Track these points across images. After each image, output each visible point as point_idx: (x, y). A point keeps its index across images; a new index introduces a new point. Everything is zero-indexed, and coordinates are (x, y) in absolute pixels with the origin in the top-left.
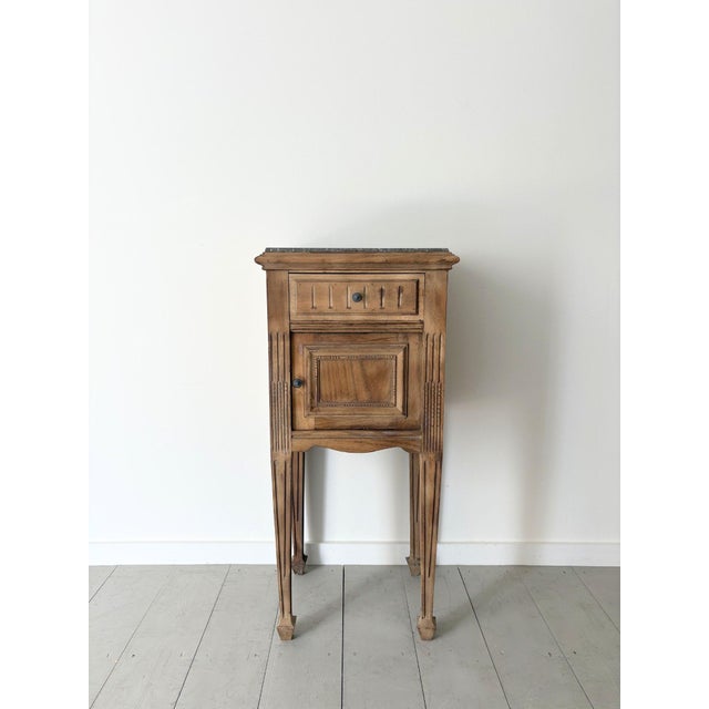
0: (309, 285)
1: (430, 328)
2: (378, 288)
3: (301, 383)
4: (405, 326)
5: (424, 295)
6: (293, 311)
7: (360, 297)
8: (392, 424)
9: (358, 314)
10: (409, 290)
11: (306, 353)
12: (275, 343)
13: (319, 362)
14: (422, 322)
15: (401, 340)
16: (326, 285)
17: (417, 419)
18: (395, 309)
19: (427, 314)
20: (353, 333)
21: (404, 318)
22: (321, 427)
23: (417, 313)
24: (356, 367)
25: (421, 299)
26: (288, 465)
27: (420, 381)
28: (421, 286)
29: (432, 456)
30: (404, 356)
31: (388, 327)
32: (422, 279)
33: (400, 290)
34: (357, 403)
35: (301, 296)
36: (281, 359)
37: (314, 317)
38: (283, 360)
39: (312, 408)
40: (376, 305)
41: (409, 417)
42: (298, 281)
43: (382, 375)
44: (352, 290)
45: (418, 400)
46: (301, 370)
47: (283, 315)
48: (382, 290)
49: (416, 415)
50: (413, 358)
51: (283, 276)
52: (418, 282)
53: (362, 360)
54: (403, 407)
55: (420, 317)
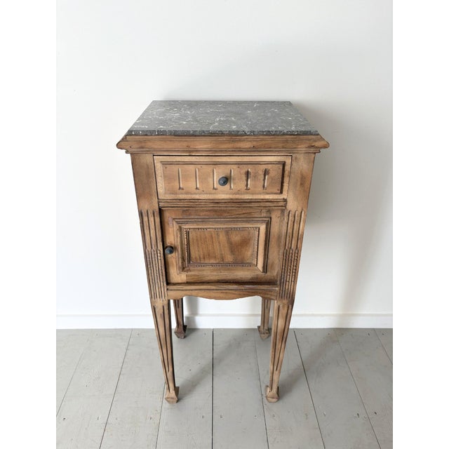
0: (175, 168)
1: (292, 205)
2: (244, 171)
3: (172, 249)
4: (268, 204)
5: (289, 176)
6: (161, 191)
7: (226, 180)
8: (252, 278)
9: (224, 194)
10: (275, 172)
11: (176, 227)
12: (145, 219)
13: (188, 233)
14: (285, 200)
15: (264, 215)
16: (192, 167)
17: (275, 274)
18: (261, 189)
19: (291, 193)
20: (219, 210)
21: (267, 197)
22: (192, 281)
23: (281, 193)
24: (222, 237)
25: (286, 180)
26: (166, 308)
27: (279, 246)
28: (287, 168)
29: (285, 301)
30: (267, 228)
31: (252, 205)
32: (288, 161)
33: (266, 172)
34: (223, 264)
35: (168, 178)
36: (153, 231)
37: (182, 197)
38: (154, 232)
39: (183, 268)
40: (242, 186)
41: (268, 273)
42: (164, 163)
43: (245, 242)
44: (219, 173)
45: (277, 262)
46: (172, 239)
47: (151, 195)
48: (248, 173)
49: (275, 272)
50: (275, 229)
51: (147, 158)
52: (284, 164)
53: (227, 232)
54: (263, 267)
55: (284, 196)
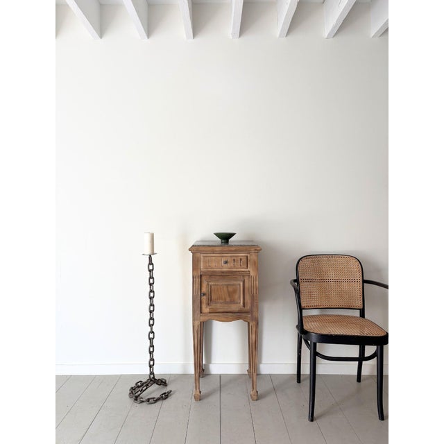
0: (208, 258)
1: (252, 273)
2: (233, 259)
3: (204, 294)
4: (243, 273)
5: (250, 261)
6: (202, 267)
7: (226, 262)
8: (239, 311)
9: (225, 268)
10: (244, 259)
11: (206, 283)
12: (195, 279)
13: (211, 286)
14: (249, 271)
15: (242, 278)
16: (214, 258)
18: (239, 266)
19: (251, 268)
20: (224, 275)
21: (242, 270)
22: (211, 312)
23: (247, 268)
24: (225, 288)
25: (249, 263)
27: (249, 293)
30: (243, 284)
31: (237, 273)
32: (249, 256)
33: (241, 260)
34: (225, 302)
35: (205, 262)
37: (209, 270)
38: (198, 286)
39: (208, 304)
40: (232, 265)
41: (245, 308)
42: (204, 256)
43: (235, 291)
44: (224, 259)
45: (249, 301)
46: (204, 290)
47: (198, 269)
49: (248, 307)
50: (246, 285)
51: (198, 255)
52: (247, 257)
53: (227, 286)
54: (243, 304)
55: (249, 269)
